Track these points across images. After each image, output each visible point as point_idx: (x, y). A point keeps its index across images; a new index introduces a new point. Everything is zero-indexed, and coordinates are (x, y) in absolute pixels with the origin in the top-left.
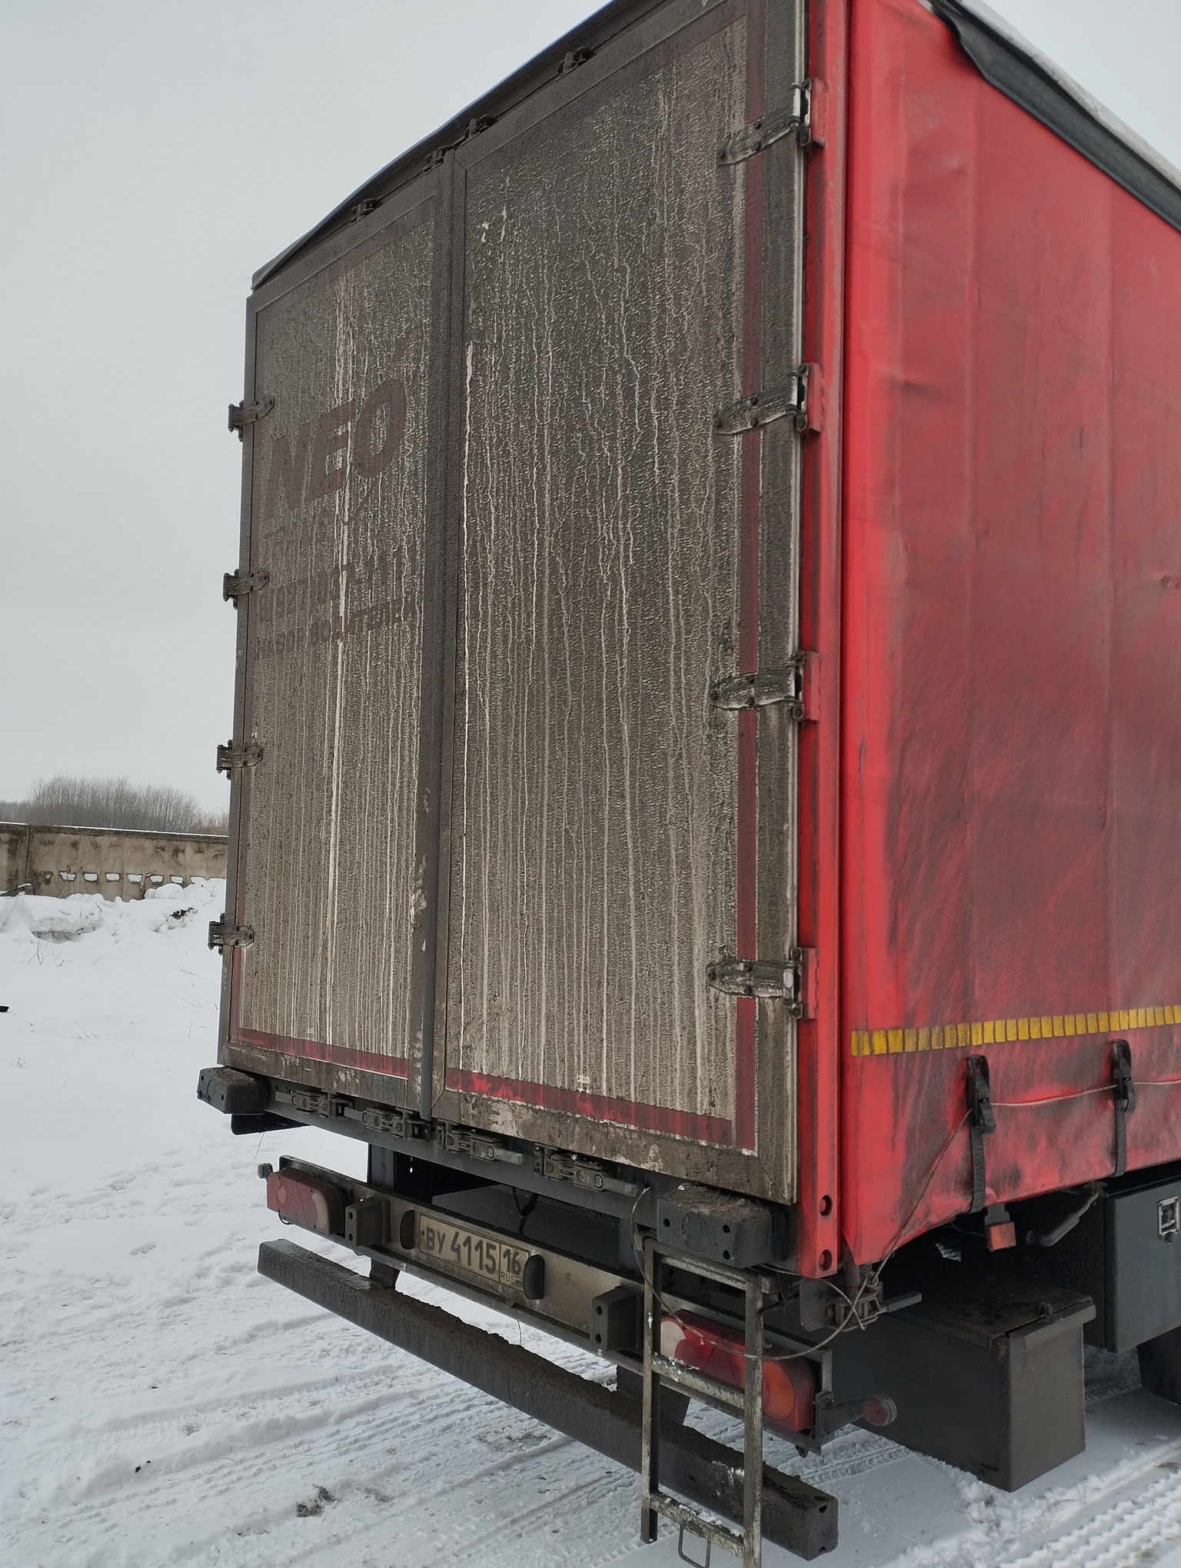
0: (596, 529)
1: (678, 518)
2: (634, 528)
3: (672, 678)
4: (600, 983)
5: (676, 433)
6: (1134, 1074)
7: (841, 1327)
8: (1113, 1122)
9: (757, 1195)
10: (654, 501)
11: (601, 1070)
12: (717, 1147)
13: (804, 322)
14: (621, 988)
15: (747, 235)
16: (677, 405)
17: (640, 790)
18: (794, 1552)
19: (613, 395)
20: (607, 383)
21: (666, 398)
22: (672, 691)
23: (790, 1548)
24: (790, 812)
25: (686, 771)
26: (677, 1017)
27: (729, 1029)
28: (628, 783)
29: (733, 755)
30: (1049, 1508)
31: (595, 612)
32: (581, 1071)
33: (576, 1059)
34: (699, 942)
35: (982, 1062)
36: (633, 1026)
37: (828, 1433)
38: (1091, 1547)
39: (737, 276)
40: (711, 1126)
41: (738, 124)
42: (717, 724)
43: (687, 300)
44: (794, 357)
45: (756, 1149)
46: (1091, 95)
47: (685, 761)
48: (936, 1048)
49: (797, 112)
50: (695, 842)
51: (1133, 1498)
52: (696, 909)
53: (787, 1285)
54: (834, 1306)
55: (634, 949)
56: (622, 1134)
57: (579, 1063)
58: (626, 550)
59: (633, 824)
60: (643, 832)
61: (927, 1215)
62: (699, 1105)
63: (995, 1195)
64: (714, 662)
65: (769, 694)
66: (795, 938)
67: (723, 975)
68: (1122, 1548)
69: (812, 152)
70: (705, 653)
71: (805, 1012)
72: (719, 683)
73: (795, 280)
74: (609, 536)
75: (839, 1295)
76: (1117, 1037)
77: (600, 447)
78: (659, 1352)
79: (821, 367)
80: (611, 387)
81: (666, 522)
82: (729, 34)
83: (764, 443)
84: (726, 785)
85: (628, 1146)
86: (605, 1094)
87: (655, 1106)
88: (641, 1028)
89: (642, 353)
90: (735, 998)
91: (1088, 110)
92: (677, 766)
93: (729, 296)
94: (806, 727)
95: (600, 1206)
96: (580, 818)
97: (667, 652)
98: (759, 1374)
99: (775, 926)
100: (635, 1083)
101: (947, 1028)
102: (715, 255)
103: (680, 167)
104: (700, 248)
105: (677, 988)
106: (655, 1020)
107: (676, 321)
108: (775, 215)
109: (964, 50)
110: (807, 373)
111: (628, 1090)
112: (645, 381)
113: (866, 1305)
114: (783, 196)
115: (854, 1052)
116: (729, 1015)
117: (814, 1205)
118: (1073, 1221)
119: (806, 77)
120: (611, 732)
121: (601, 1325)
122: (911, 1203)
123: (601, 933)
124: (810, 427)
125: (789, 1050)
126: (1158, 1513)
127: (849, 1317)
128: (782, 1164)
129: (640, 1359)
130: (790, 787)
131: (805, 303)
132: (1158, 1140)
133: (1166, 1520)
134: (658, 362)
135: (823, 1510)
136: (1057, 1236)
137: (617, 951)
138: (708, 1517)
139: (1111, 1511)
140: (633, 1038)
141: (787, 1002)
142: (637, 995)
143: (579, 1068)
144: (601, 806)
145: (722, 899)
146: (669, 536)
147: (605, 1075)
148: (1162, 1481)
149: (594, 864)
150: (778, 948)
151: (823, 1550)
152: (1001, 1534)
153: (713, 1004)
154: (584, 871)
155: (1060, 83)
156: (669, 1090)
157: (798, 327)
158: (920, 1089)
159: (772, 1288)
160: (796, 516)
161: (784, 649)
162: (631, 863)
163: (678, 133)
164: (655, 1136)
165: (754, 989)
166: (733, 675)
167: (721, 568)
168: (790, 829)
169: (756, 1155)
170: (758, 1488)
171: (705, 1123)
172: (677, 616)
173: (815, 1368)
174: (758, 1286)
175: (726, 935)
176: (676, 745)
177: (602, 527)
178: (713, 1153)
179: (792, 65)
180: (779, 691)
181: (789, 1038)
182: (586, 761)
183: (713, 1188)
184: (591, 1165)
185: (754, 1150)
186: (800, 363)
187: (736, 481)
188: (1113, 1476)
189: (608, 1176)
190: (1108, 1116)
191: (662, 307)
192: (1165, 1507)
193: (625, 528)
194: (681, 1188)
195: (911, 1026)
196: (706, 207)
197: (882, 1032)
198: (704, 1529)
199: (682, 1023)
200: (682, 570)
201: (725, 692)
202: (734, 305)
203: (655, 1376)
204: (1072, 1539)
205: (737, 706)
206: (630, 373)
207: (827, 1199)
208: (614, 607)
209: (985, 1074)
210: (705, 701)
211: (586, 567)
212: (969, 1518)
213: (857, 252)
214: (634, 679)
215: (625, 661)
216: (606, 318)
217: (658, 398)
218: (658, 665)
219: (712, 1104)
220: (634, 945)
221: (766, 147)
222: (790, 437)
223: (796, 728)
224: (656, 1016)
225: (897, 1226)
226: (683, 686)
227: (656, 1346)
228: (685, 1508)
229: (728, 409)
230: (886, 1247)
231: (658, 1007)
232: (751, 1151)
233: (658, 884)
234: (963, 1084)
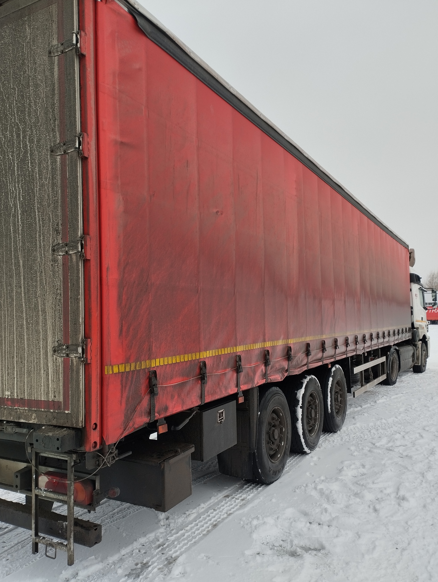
0: (7, 186)
1: (38, 184)
2: (22, 187)
3: (38, 243)
4: (13, 357)
5: (36, 152)
6: (207, 371)
7: (101, 467)
8: (201, 387)
9: (70, 426)
10: (29, 177)
11: (14, 389)
12: (57, 411)
13: (81, 117)
14: (21, 358)
15: (59, 83)
16: (36, 142)
17: (27, 285)
18: (86, 546)
19: (12, 136)
20: (10, 131)
21: (32, 139)
22: (38, 248)
23: (84, 545)
24: (81, 291)
25: (44, 277)
26: (42, 367)
27: (61, 369)
28: (23, 282)
29: (61, 272)
30: (186, 517)
31: (8, 217)
32: (7, 390)
33: (4, 386)
34: (50, 340)
35: (155, 373)
36: (26, 372)
37: (98, 503)
38: (198, 526)
39: (56, 97)
40: (55, 404)
41: (55, 42)
42: (55, 260)
43: (39, 103)
44: (77, 130)
45: (70, 411)
46: (188, 47)
47: (43, 274)
48: (138, 369)
49: (74, 42)
50: (48, 303)
51: (214, 508)
52: (48, 327)
53: (82, 456)
54: (99, 460)
55: (26, 344)
56: (22, 411)
57: (6, 387)
58: (19, 195)
59: (25, 297)
60: (28, 301)
61: (133, 425)
62: (50, 398)
63: (158, 416)
64: (53, 238)
65: (72, 250)
66: (83, 336)
67: (58, 351)
68: (208, 525)
69: (82, 57)
70: (50, 234)
71: (87, 361)
72: (55, 245)
73: (77, 102)
74: (12, 189)
75: (101, 456)
76: (202, 360)
77: (8, 155)
78: (38, 488)
79: (87, 134)
80: (11, 132)
81: (34, 185)
82: (51, 9)
83: (68, 159)
84: (59, 283)
85: (24, 415)
86: (16, 398)
87: (34, 400)
88: (29, 372)
89: (23, 121)
90: (62, 358)
91: (187, 52)
92: (41, 276)
93: (54, 104)
94: (86, 262)
95: (15, 439)
96: (4, 295)
97: (36, 234)
98: (72, 488)
99: (76, 332)
100: (27, 392)
101: (143, 362)
102: (48, 88)
103: (34, 54)
104: (43, 85)
105: (42, 356)
106: (34, 369)
107: (35, 111)
108: (69, 78)
109: (139, 27)
110: (82, 136)
111: (25, 395)
112: (24, 132)
113: (110, 458)
114: (71, 71)
115: (106, 373)
116: (60, 364)
117: (90, 427)
118: (187, 421)
119: (79, 29)
120: (15, 263)
121: (18, 481)
122: (128, 422)
123: (13, 338)
124: (84, 155)
125: (81, 375)
126: (221, 512)
127: (103, 463)
128: (78, 414)
129: (31, 491)
130: (81, 282)
131: (81, 111)
132: (216, 392)
133: (223, 513)
134: (29, 125)
135: (96, 530)
136: (181, 427)
137: (20, 345)
138: (55, 540)
139: (206, 514)
140: (26, 376)
141: (79, 358)
142: (27, 360)
143: (6, 389)
144: (12, 291)
145: (58, 323)
146: (35, 191)
147: (16, 391)
148: (224, 501)
149: (10, 313)
150: (77, 339)
151: (96, 543)
152: (170, 528)
153: (55, 361)
154: (6, 316)
155: (176, 42)
156: (39, 393)
157: (78, 119)
158: (131, 384)
159: (76, 458)
160: (80, 187)
161: (77, 234)
162: (24, 312)
163: (34, 41)
164: (35, 410)
165: (69, 354)
166: (60, 243)
167: (54, 204)
168: (81, 297)
169: (70, 412)
170: (72, 526)
171: (52, 403)
172: (39, 220)
173: (94, 482)
174: (72, 457)
175: (59, 336)
176: (40, 268)
177: (10, 185)
178: (55, 414)
179: (73, 24)
180: (76, 249)
181: (81, 370)
182: (6, 274)
183: (55, 426)
184: (11, 424)
185: (69, 411)
186: (80, 132)
187: (59, 172)
188: (208, 503)
189: (17, 427)
190: (199, 386)
191: (29, 104)
192: (223, 510)
193: (18, 186)
194: (43, 428)
195: (128, 362)
196: (44, 70)
197: (117, 366)
198: (54, 545)
199: (44, 369)
200: (40, 203)
201: (57, 249)
202: (56, 108)
203: (36, 496)
204: (193, 525)
205: (61, 254)
206: (18, 128)
207: (96, 424)
208: (15, 216)
209: (156, 376)
210: (50, 252)
211: (4, 200)
212: (160, 525)
213: (101, 95)
214: (24, 243)
215: (20, 236)
216: (9, 106)
217: (29, 139)
218: (32, 238)
219: (55, 397)
220: (26, 342)
221: (65, 52)
222: (77, 158)
223: (83, 262)
224: (34, 367)
225: (122, 430)
226: (42, 246)
227: (37, 485)
228: (47, 539)
229: (55, 146)
230: (119, 437)
231: (35, 364)
232: (68, 411)
233: (35, 319)
234: (148, 380)
